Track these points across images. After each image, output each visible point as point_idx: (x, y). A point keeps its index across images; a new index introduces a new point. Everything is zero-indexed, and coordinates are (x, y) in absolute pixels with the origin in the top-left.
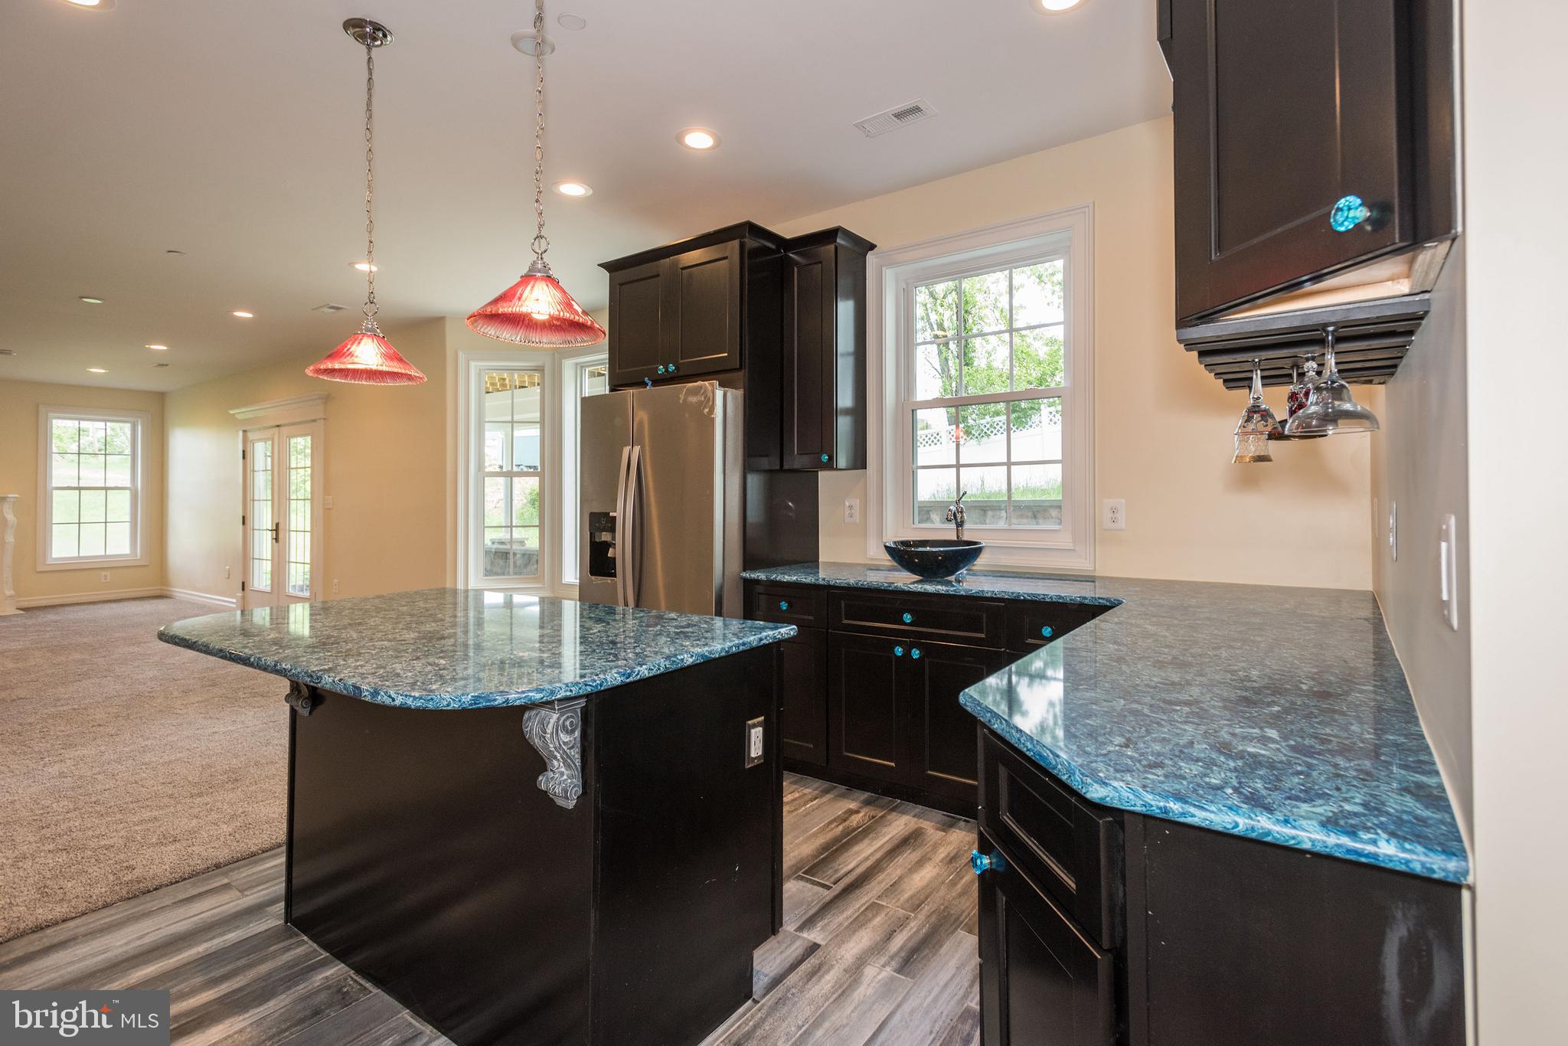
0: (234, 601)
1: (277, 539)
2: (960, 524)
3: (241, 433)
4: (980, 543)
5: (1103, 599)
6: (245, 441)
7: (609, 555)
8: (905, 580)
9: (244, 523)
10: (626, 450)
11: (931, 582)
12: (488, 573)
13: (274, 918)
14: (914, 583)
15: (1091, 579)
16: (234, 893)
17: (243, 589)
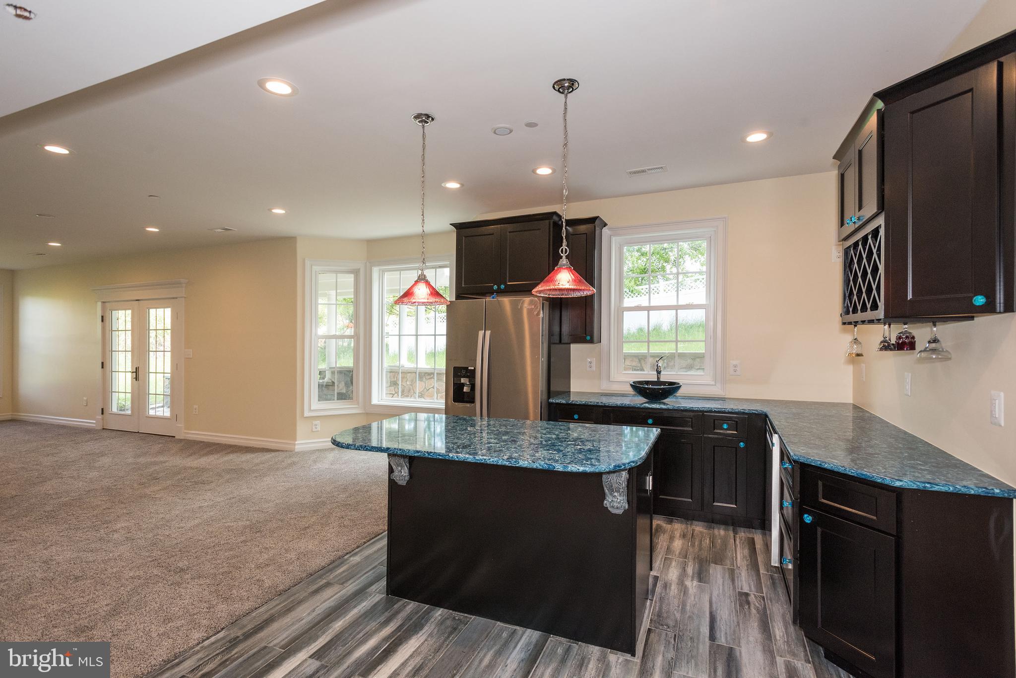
0: (95, 422)
1: (137, 378)
2: (659, 372)
3: (99, 304)
4: (679, 384)
5: (754, 410)
6: (104, 309)
7: (464, 391)
8: (639, 401)
9: (103, 367)
10: (481, 333)
11: (656, 403)
12: (321, 398)
13: (377, 594)
14: (645, 403)
15: (723, 399)
16: (336, 588)
17: (102, 414)
